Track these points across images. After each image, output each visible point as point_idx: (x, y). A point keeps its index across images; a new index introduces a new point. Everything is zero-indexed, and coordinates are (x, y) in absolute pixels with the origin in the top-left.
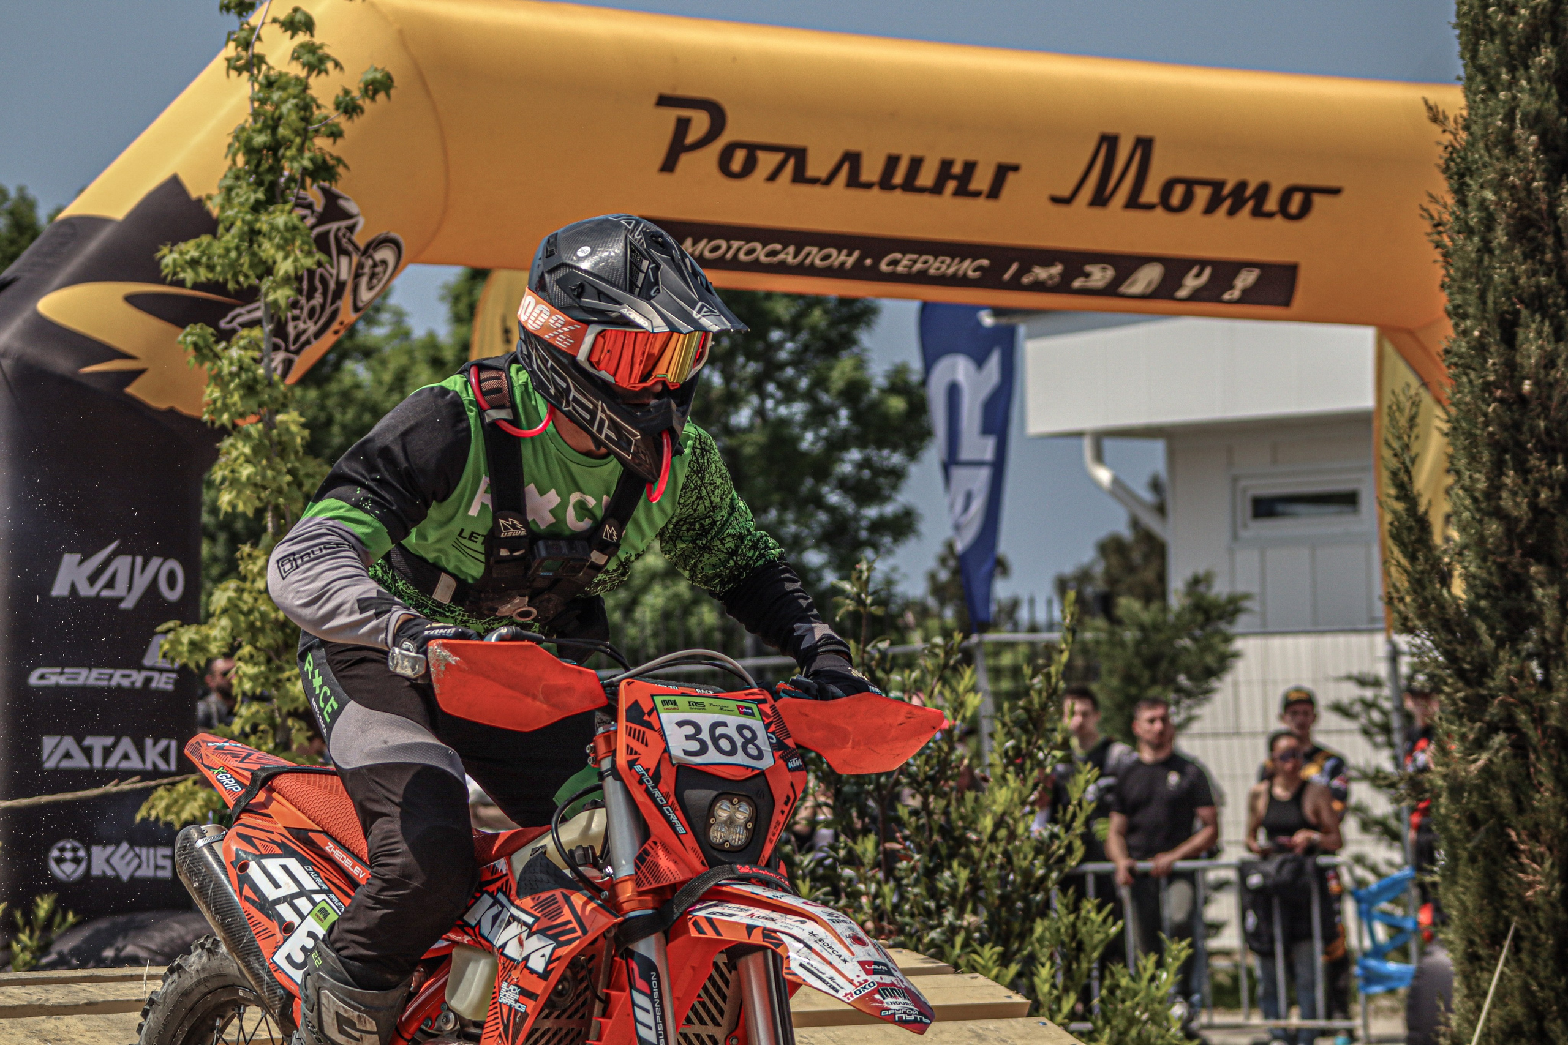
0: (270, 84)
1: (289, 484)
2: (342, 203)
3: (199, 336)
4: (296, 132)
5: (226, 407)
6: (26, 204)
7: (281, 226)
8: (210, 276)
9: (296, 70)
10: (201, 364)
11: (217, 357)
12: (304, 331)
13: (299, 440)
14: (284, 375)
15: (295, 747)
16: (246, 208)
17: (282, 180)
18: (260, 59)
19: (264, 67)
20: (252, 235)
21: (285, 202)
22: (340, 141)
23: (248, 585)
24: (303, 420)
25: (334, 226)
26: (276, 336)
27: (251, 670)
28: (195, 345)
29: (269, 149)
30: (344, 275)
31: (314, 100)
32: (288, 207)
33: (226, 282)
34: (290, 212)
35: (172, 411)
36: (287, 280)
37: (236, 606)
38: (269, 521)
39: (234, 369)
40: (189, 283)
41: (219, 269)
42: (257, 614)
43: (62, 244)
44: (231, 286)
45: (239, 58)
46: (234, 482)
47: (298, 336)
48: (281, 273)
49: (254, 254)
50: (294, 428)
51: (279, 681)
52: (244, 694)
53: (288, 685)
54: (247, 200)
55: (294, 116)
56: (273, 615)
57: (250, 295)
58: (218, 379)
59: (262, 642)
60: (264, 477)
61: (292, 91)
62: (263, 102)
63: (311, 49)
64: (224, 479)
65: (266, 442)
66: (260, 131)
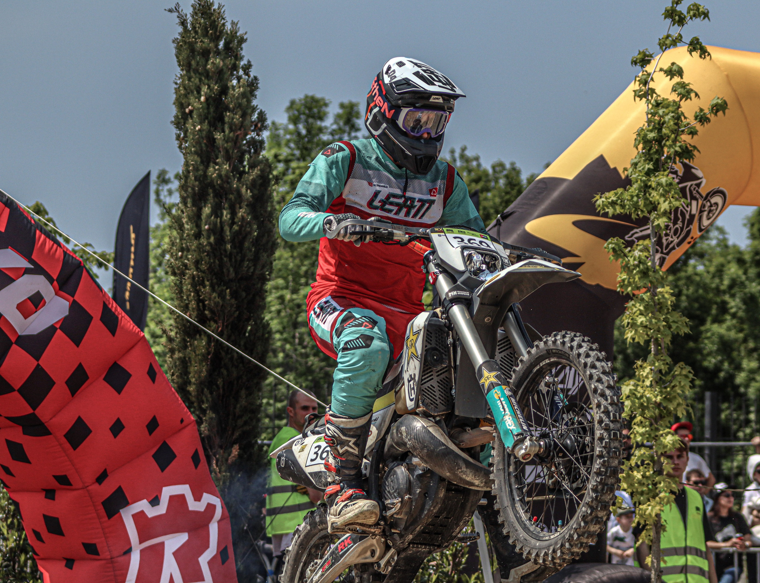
0: (658, 105)
1: (664, 326)
2: (693, 171)
3: (616, 244)
4: (672, 132)
5: (630, 284)
6: (515, 171)
7: (664, 184)
8: (622, 211)
9: (674, 97)
10: (617, 259)
11: (625, 255)
12: (672, 242)
13: (669, 303)
14: (661, 265)
15: (665, 473)
16: (643, 174)
17: (663, 158)
18: (653, 91)
19: (655, 95)
20: (646, 188)
21: (665, 170)
22: (695, 137)
23: (640, 383)
24: (672, 291)
25: (689, 184)
26: (657, 245)
27: (641, 430)
28: (614, 249)
29: (656, 141)
30: (694, 211)
31: (682, 113)
32: (666, 173)
33: (630, 215)
34: (668, 175)
35: (598, 285)
36: (665, 213)
37: (634, 394)
38: (652, 347)
39: (636, 262)
40: (610, 215)
41: (627, 207)
42: (645, 399)
43: (539, 193)
44: (634, 216)
45: (641, 90)
46: (633, 325)
47: (668, 245)
48: (662, 210)
49: (646, 199)
50: (667, 296)
51: (657, 436)
52: (637, 443)
53: (662, 438)
54: (643, 169)
55: (672, 123)
56: (654, 399)
57: (643, 221)
58: (626, 268)
59: (648, 414)
60: (651, 322)
61: (671, 109)
62: (654, 115)
63: (683, 85)
64: (628, 323)
65: (652, 303)
66: (651, 131)
